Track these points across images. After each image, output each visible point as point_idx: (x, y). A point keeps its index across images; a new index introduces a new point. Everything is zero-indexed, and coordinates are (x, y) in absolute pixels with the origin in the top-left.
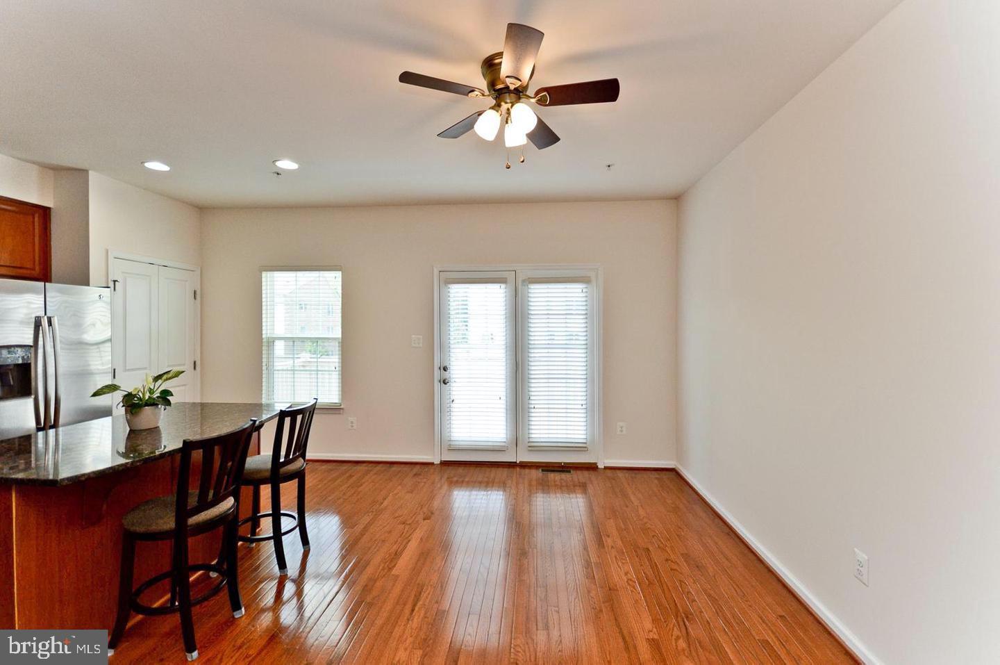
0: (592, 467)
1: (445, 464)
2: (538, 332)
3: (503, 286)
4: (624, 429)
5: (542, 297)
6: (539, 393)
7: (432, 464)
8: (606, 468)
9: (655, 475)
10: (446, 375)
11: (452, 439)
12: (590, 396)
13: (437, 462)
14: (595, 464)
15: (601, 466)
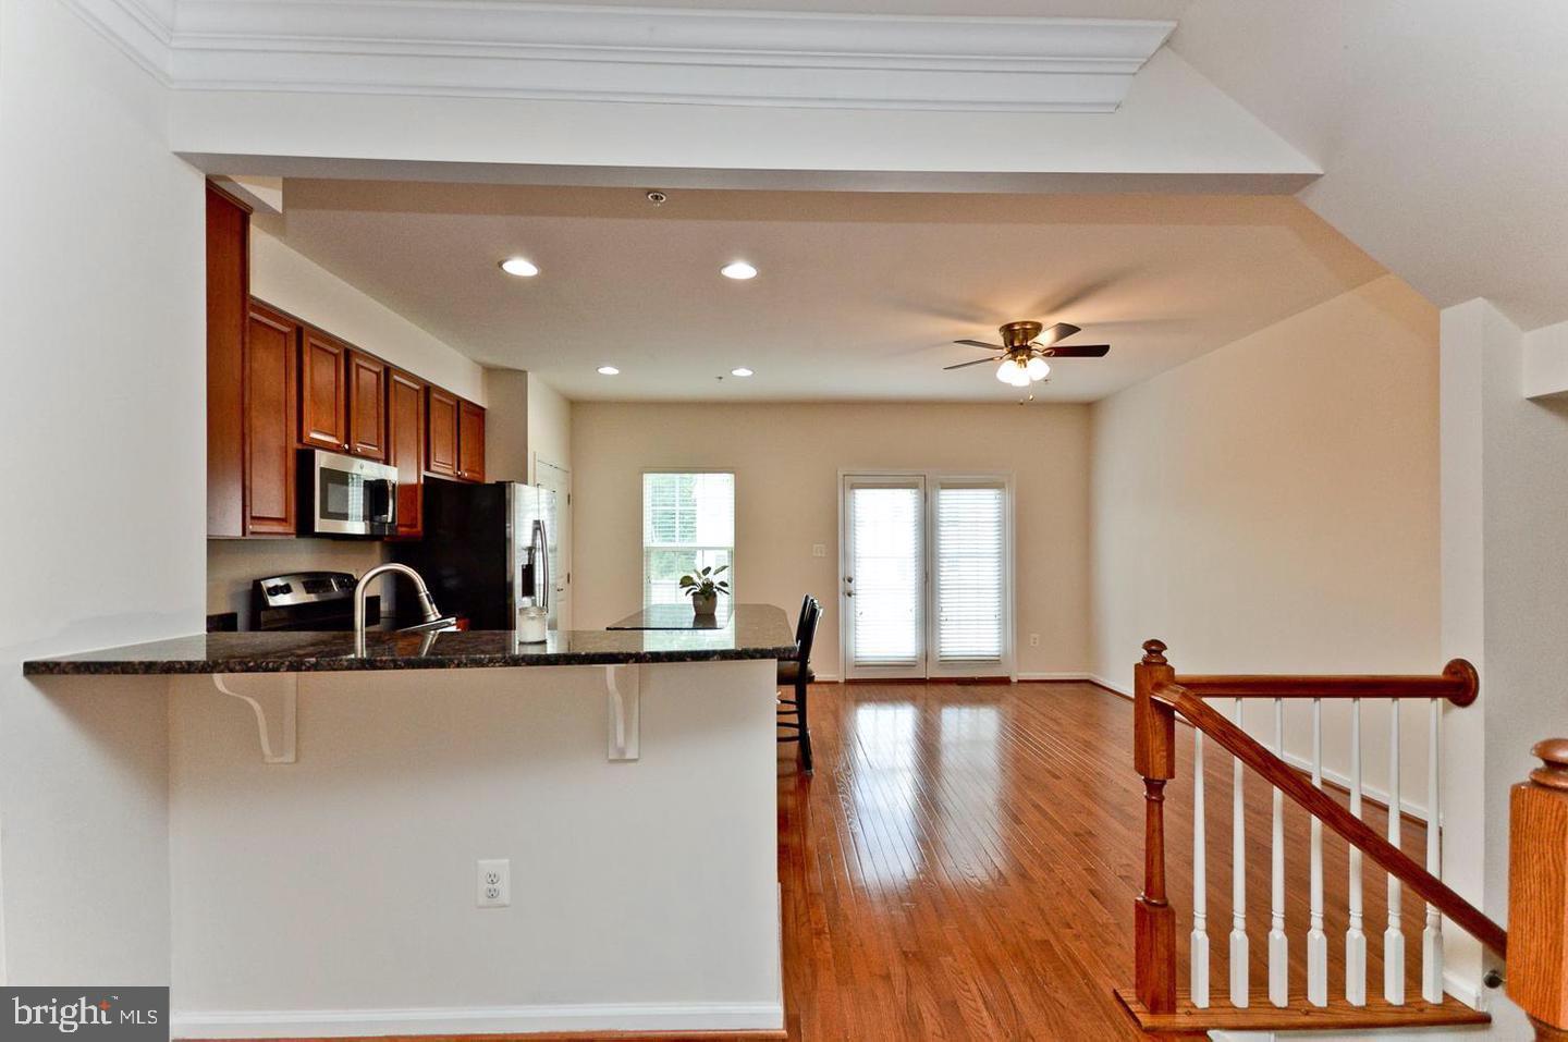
0: (1005, 681)
1: (849, 682)
2: (948, 542)
3: (913, 491)
4: (1037, 641)
5: (952, 502)
6: (950, 604)
7: (837, 683)
8: (1019, 681)
9: (1071, 687)
10: (851, 586)
11: (858, 655)
12: (1003, 604)
13: (841, 680)
14: (1008, 678)
15: (1014, 680)
